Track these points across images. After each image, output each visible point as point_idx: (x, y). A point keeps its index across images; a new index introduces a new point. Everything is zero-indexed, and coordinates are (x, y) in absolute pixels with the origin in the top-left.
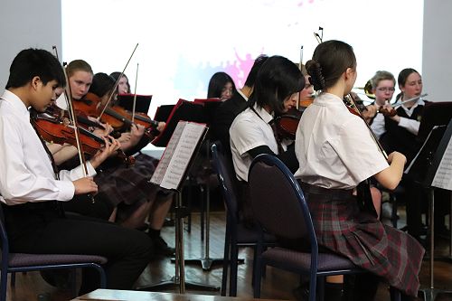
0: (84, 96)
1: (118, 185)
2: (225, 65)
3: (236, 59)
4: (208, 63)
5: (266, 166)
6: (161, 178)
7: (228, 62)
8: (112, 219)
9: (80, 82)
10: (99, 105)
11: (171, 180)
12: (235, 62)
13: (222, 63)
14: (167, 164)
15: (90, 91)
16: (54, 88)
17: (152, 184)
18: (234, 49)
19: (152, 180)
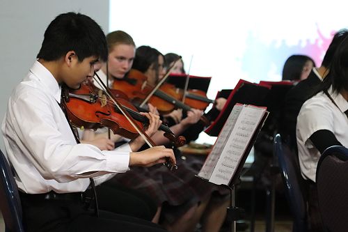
0: (127, 74)
1: (165, 182)
2: (304, 45)
3: (317, 36)
4: (284, 41)
5: (338, 161)
6: (210, 172)
7: (308, 41)
8: (155, 220)
9: (122, 58)
10: (144, 85)
11: (223, 174)
12: (317, 41)
13: (300, 41)
14: (218, 154)
15: (133, 67)
16: (92, 64)
17: (200, 179)
18: (317, 24)
19: (201, 174)
